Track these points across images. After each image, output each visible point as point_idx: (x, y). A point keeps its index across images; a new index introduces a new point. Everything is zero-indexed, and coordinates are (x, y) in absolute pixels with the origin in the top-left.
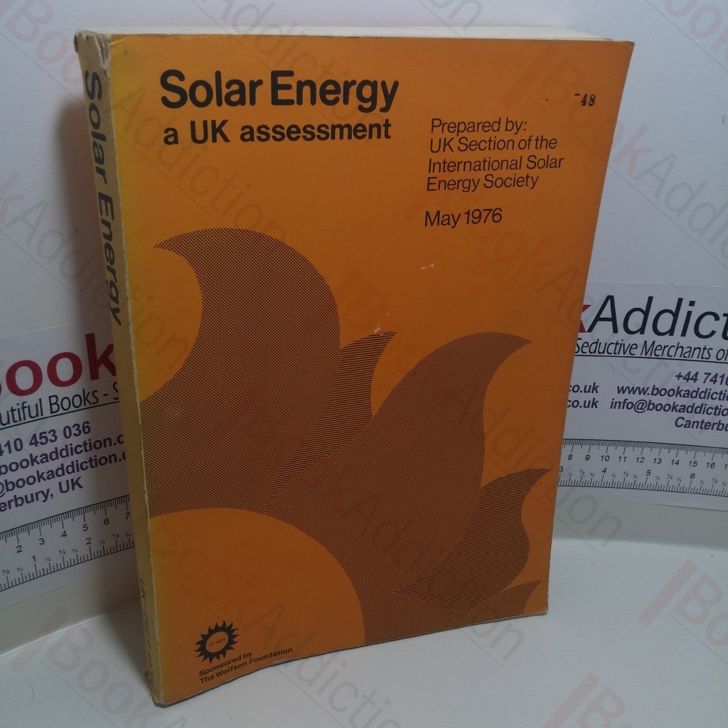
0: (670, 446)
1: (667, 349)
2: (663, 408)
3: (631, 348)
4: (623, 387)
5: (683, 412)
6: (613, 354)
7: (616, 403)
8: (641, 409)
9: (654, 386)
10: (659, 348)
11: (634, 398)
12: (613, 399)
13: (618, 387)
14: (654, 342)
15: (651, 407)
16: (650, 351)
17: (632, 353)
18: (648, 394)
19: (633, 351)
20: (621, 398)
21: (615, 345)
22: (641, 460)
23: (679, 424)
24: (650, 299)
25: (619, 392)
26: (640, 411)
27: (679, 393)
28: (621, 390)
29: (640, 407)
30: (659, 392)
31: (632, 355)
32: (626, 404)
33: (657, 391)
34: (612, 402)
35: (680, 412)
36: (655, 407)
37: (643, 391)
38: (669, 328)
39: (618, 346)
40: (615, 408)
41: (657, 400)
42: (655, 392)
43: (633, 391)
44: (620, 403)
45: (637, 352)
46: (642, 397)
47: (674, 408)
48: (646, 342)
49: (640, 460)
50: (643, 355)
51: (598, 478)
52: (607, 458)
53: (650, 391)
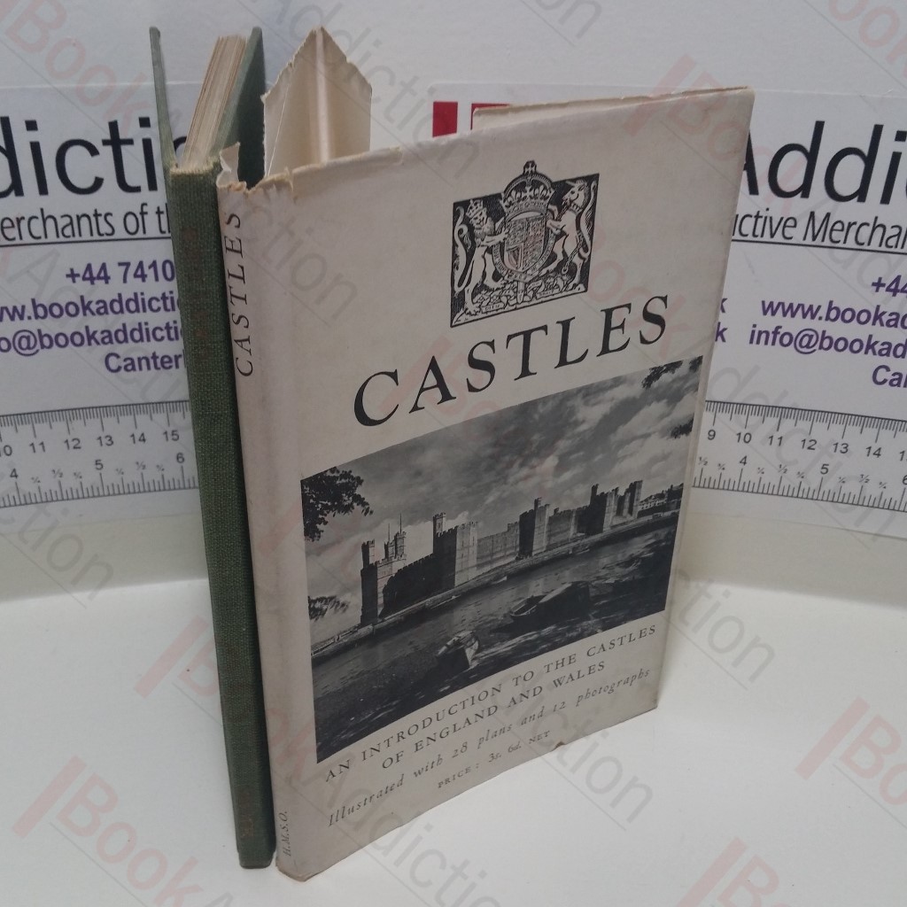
0: (864, 420)
1: (854, 228)
2: (849, 345)
3: (785, 226)
4: (771, 304)
5: (888, 354)
6: (750, 237)
7: (760, 333)
8: (807, 346)
9: (831, 303)
10: (838, 226)
11: (794, 325)
12: (755, 326)
13: (763, 303)
14: (828, 215)
15: (826, 343)
16: (822, 232)
17: (787, 235)
18: (820, 318)
19: (789, 232)
20: (768, 323)
21: (754, 219)
22: (810, 444)
23: (880, 378)
24: (819, 126)
25: (765, 313)
26: (805, 350)
27: (878, 317)
28: (769, 309)
29: (806, 343)
30: (841, 315)
31: (788, 241)
32: (778, 337)
33: (836, 313)
34: (753, 332)
35: (881, 355)
36: (834, 344)
37: (811, 312)
38: (856, 186)
39: (761, 221)
40: (758, 342)
41: (837, 330)
42: (833, 314)
43: (791, 310)
44: (767, 333)
45: (797, 234)
46: (808, 323)
47: (870, 346)
48: (812, 214)
49: (808, 444)
50: (809, 240)
51: (732, 473)
52: (746, 438)
53: (823, 312)
